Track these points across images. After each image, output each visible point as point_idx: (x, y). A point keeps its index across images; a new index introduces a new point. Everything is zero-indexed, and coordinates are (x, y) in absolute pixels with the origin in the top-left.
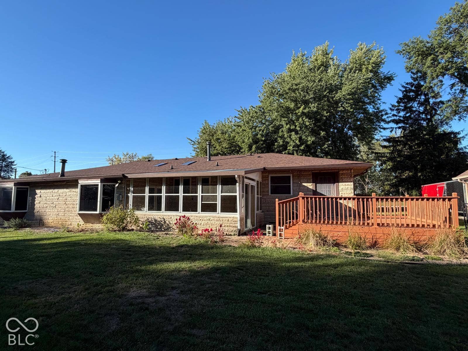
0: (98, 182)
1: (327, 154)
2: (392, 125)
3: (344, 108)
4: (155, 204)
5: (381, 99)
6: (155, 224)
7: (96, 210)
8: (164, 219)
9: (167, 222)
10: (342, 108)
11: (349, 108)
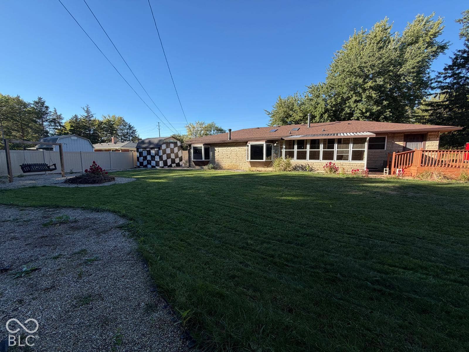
0: (263, 143)
1: (386, 119)
2: (439, 91)
3: (406, 80)
4: (302, 156)
5: (430, 68)
6: (302, 168)
7: (262, 159)
8: (308, 165)
9: (311, 166)
10: (404, 80)
11: (411, 80)
